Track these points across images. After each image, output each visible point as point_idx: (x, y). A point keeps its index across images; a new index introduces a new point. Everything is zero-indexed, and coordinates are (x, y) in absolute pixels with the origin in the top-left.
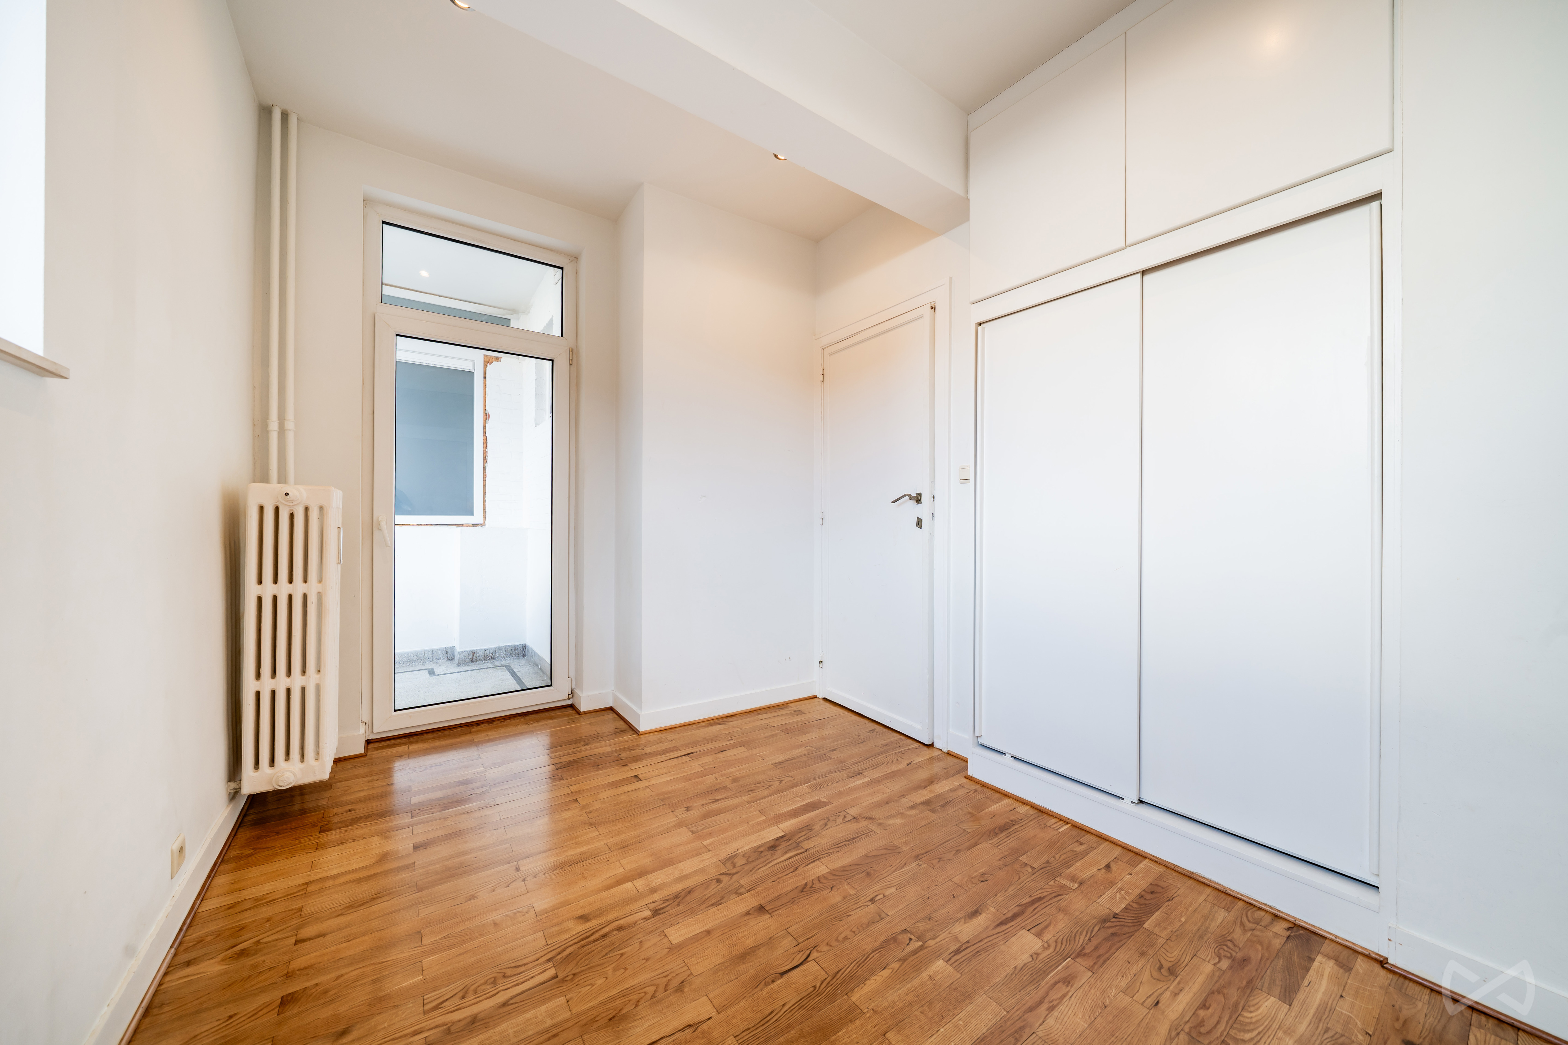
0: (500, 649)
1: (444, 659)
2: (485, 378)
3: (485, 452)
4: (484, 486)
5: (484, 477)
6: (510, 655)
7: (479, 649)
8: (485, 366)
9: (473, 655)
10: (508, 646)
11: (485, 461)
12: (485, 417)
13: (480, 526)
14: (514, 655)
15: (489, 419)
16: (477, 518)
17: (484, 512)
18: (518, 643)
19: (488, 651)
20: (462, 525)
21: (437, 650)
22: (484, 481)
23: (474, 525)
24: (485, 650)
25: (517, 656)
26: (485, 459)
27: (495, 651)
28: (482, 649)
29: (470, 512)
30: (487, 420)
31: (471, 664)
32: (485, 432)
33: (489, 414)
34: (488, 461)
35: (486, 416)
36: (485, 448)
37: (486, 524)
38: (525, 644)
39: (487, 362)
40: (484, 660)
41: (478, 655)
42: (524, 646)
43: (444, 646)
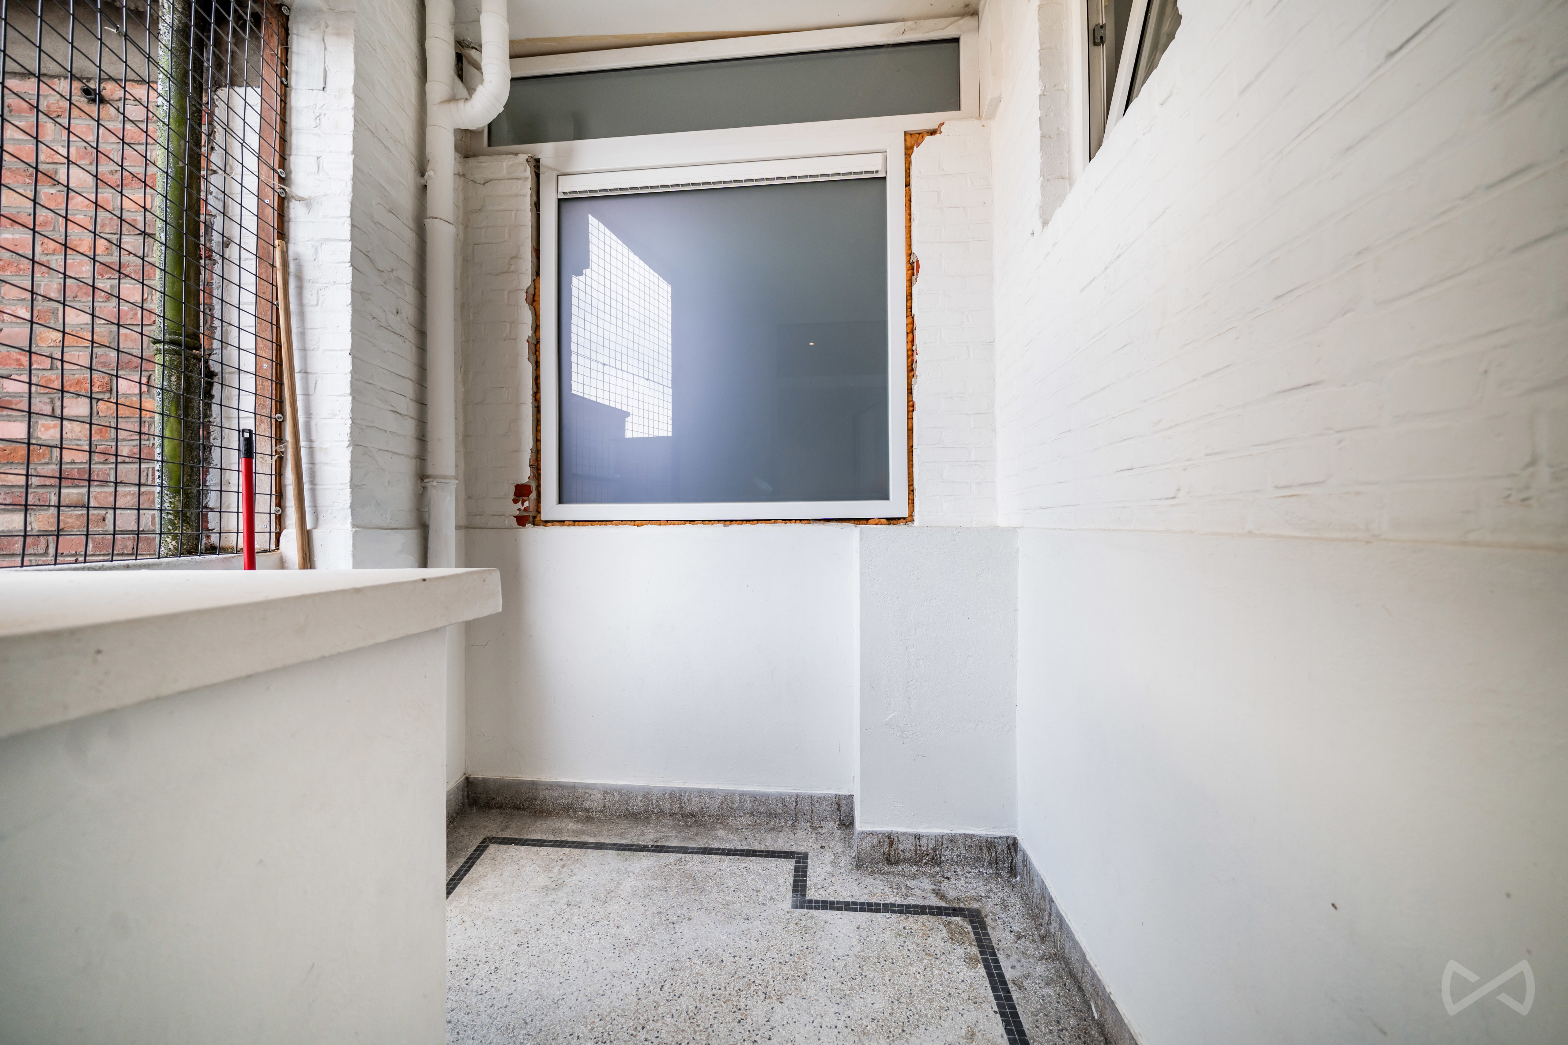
0: (953, 839)
1: (834, 821)
2: (908, 185)
3: (910, 353)
4: (910, 430)
5: (908, 412)
6: (978, 860)
7: (904, 834)
8: (908, 152)
9: (891, 844)
10: (972, 837)
11: (911, 374)
12: (910, 272)
13: (902, 522)
14: (986, 864)
15: (918, 272)
16: (896, 505)
17: (911, 491)
18: (998, 833)
19: (924, 841)
20: (867, 520)
21: (820, 798)
22: (910, 419)
23: (891, 521)
24: (918, 837)
25: (994, 866)
26: (911, 370)
27: (942, 842)
28: (910, 834)
29: (884, 495)
30: (914, 278)
31: (886, 868)
32: (909, 308)
33: (918, 261)
34: (918, 372)
35: (913, 268)
36: (910, 344)
37: (916, 518)
38: (1015, 839)
39: (913, 140)
40: (916, 863)
41: (901, 847)
42: (1010, 842)
43: (833, 792)
